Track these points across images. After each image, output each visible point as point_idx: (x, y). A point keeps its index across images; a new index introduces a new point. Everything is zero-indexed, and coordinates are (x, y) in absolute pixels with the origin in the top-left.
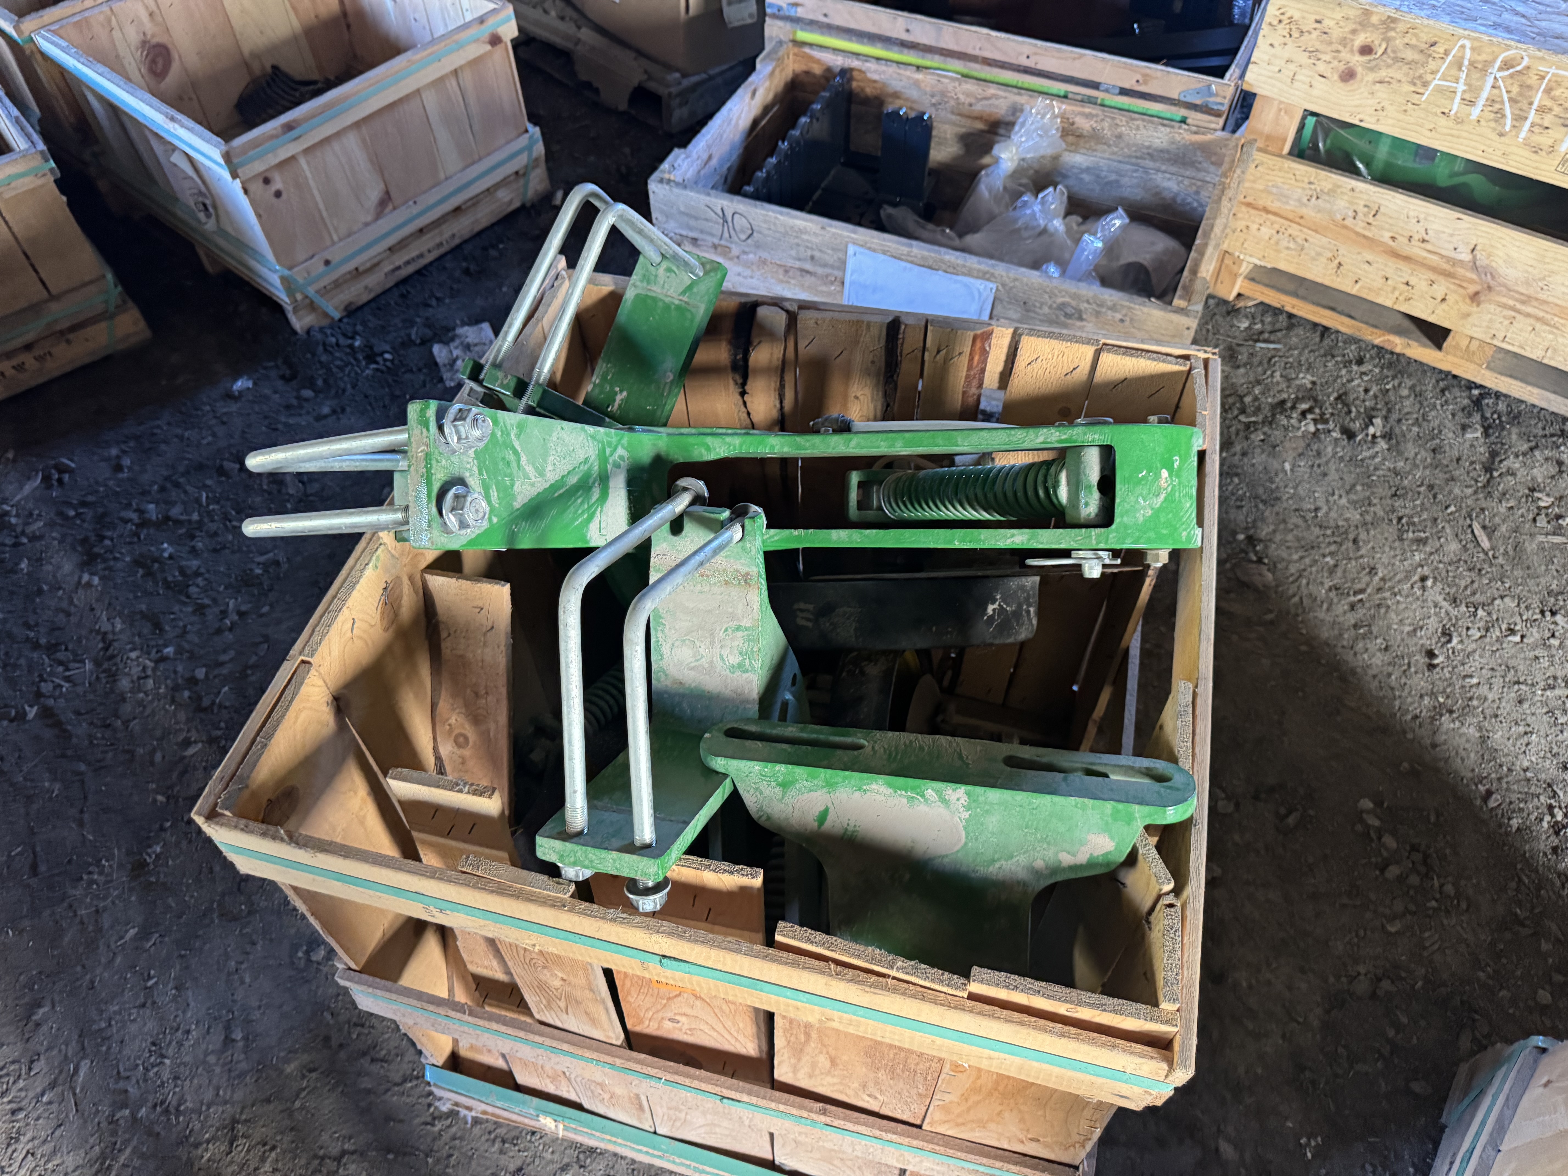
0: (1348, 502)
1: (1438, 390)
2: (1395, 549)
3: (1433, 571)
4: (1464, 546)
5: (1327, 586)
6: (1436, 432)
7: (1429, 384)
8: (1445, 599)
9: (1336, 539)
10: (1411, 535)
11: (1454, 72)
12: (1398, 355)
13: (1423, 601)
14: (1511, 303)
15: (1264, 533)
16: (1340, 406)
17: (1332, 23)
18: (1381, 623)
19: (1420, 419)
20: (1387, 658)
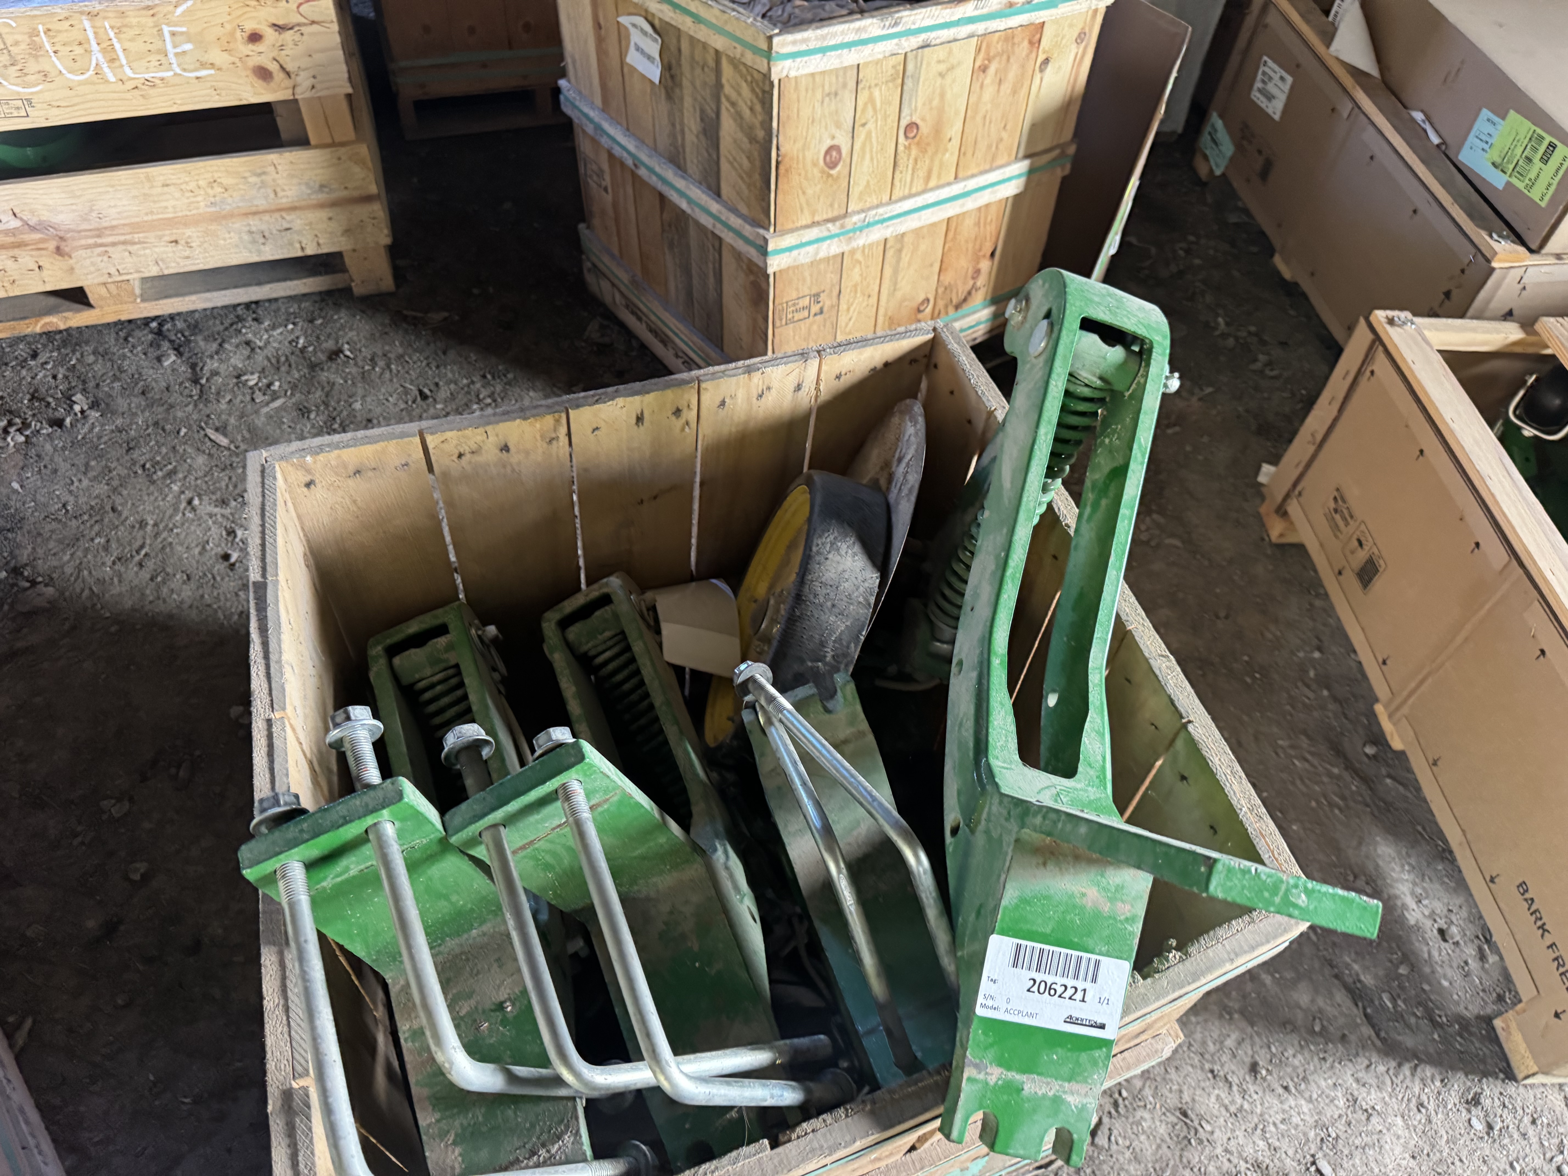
0: (91, 481)
1: (121, 341)
2: (152, 493)
3: (195, 491)
4: (209, 454)
5: (109, 563)
6: (136, 376)
7: (110, 339)
8: (216, 506)
9: (95, 519)
10: (160, 474)
12: (66, 330)
13: (199, 519)
14: (91, 241)
15: (25, 557)
16: (36, 404)
18: (172, 561)
19: (118, 374)
20: (193, 585)
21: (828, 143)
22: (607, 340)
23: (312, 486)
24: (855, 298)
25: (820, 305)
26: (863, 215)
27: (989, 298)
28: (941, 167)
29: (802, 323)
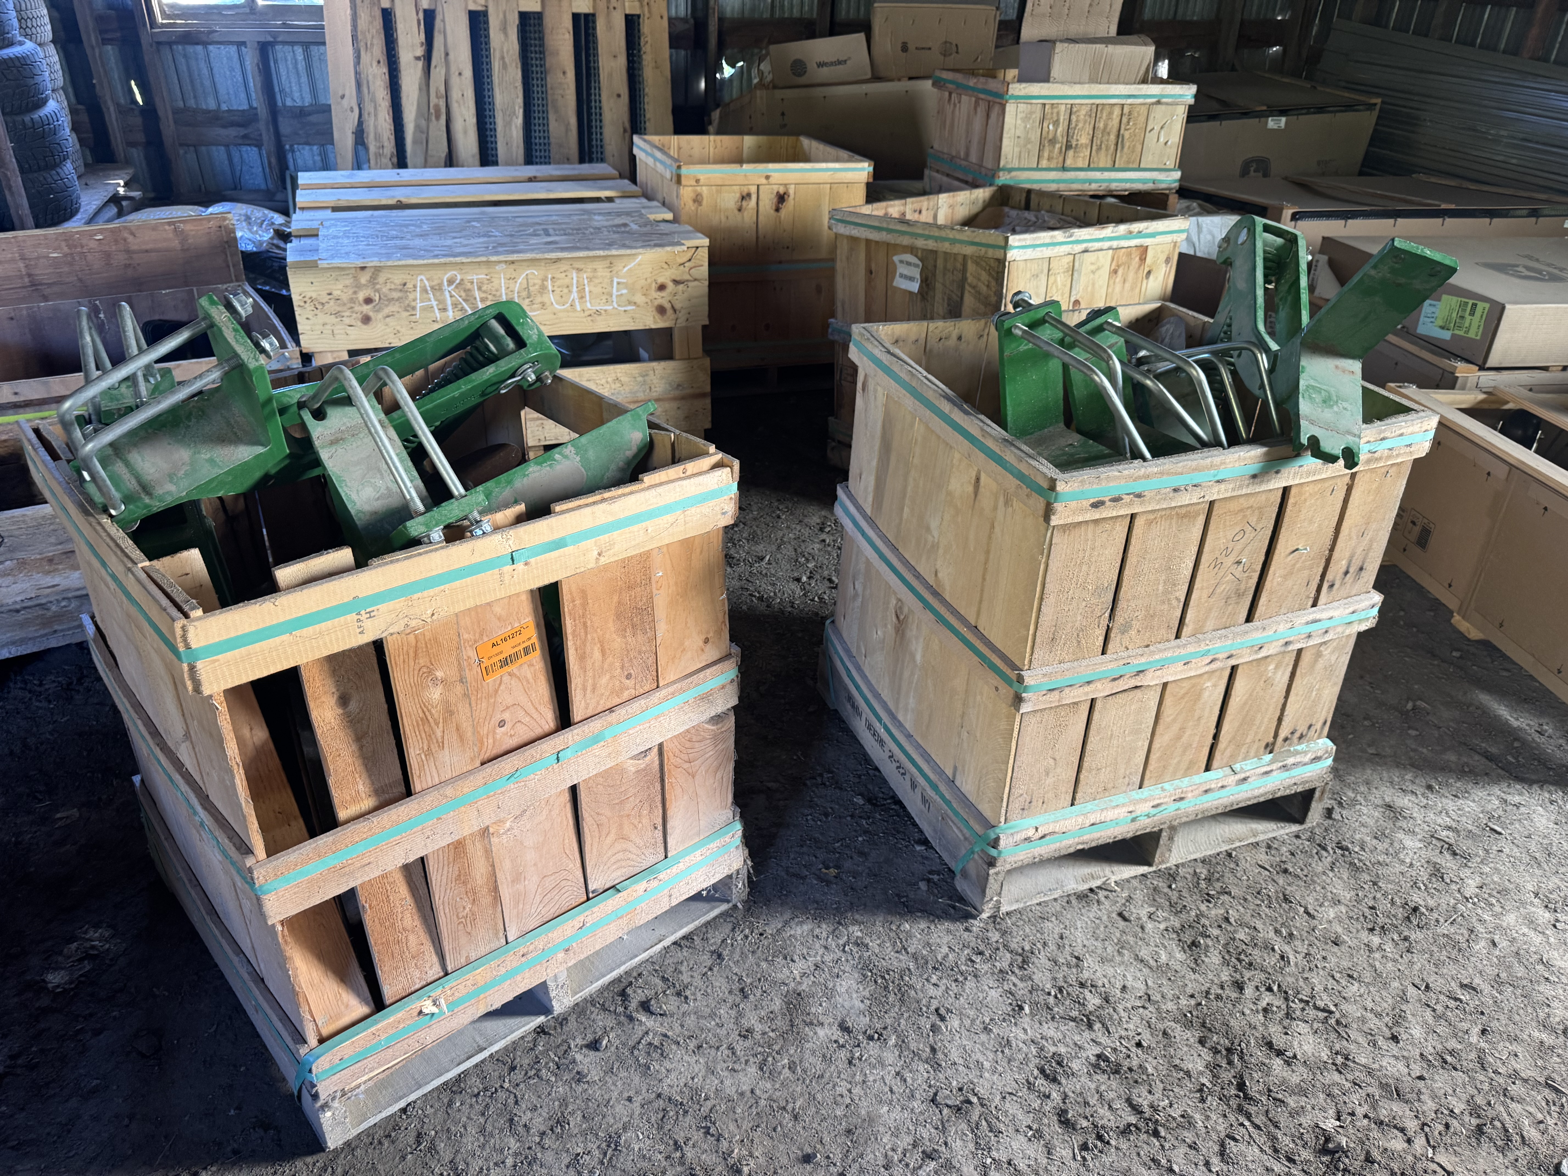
11: (425, 296)
17: (339, 292)
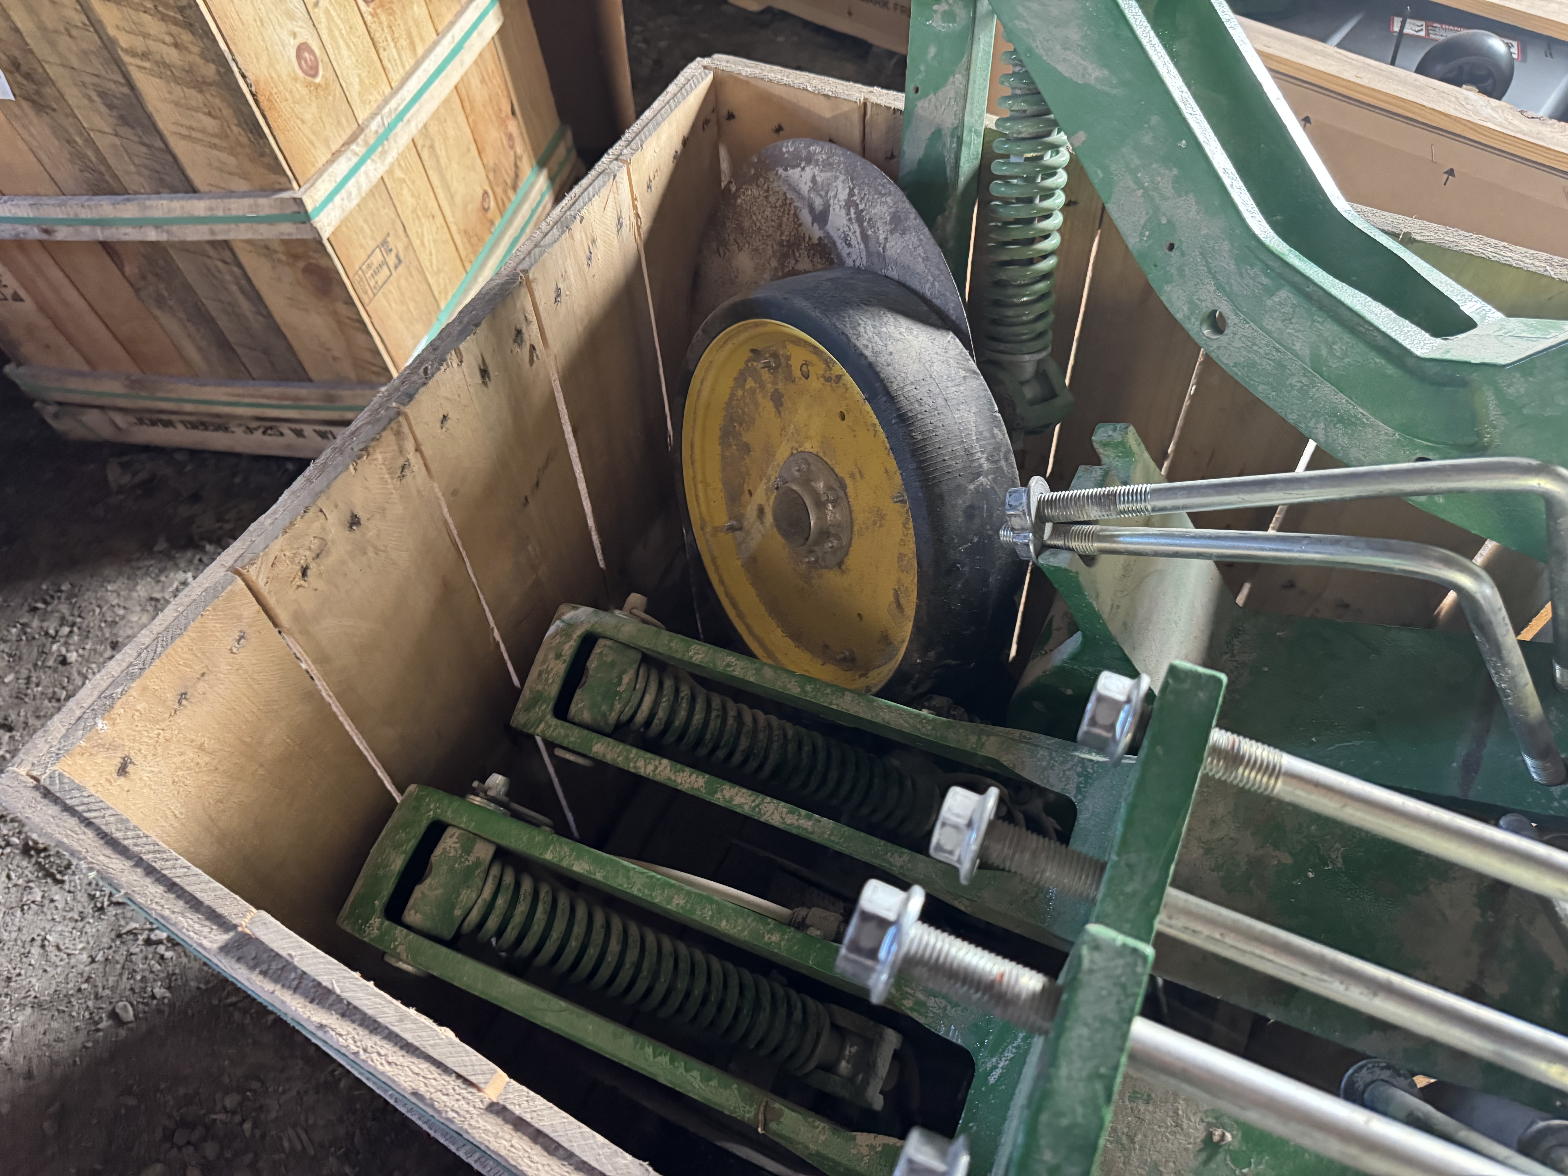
21: (293, 44)
22: (143, 476)
23: (130, 768)
24: (421, 225)
25: (393, 253)
26: (379, 118)
27: (534, 162)
28: (417, 26)
29: (389, 286)
